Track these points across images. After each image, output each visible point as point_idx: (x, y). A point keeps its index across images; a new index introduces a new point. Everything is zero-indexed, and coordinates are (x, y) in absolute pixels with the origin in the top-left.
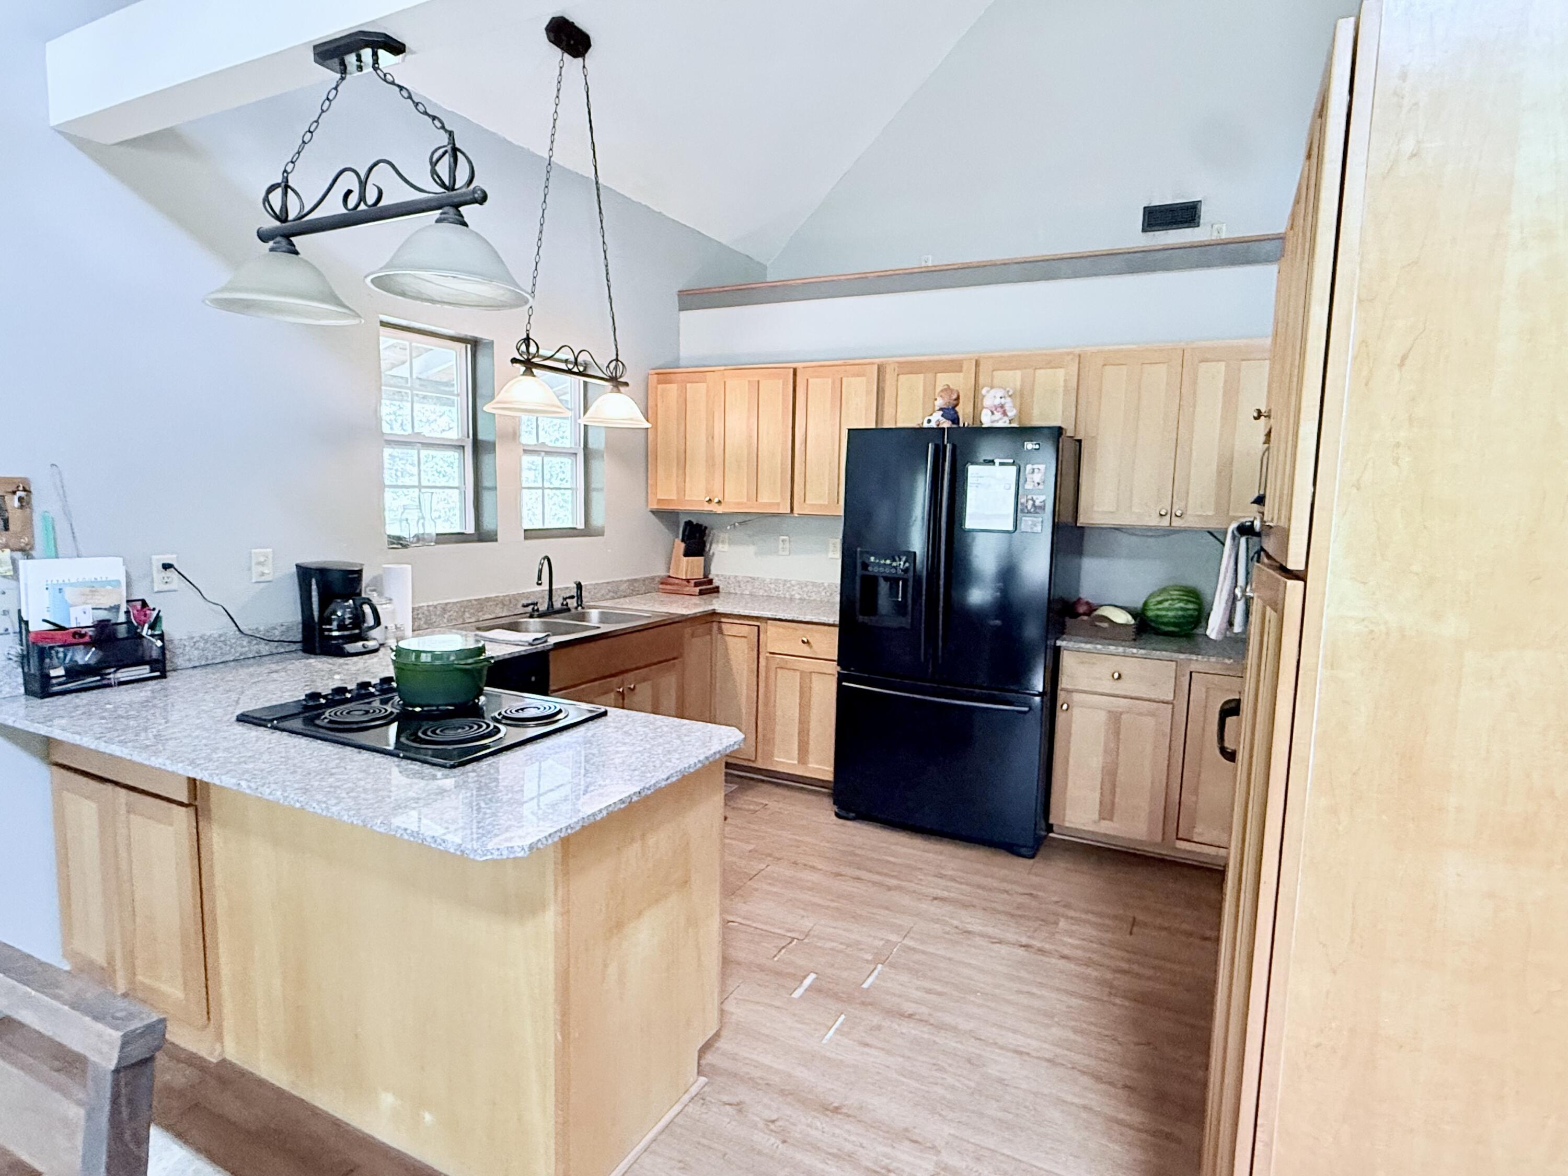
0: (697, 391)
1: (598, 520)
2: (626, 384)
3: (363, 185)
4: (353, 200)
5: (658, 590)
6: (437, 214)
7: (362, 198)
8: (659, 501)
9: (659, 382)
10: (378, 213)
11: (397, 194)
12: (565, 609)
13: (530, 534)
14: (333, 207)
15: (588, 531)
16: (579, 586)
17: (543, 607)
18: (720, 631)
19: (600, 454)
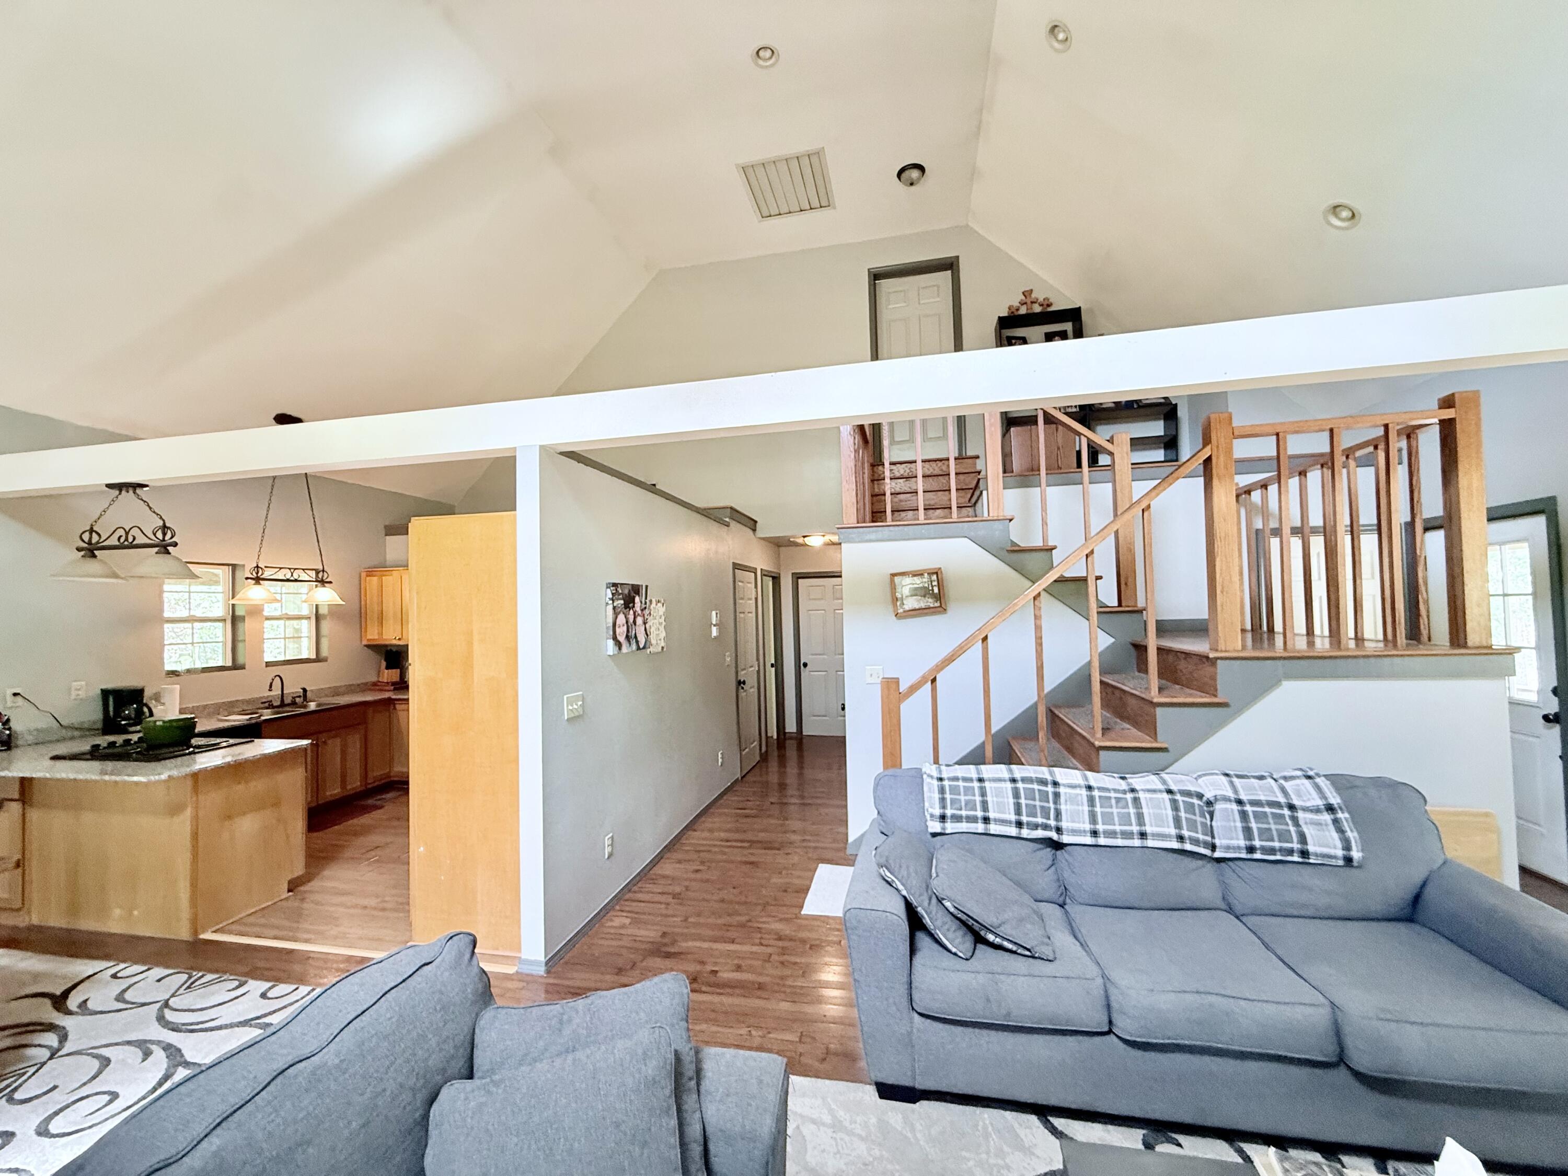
0: (389, 581)
1: (325, 652)
2: (330, 582)
3: (127, 533)
4: (122, 540)
5: (370, 690)
6: (156, 549)
7: (126, 539)
8: (368, 640)
9: (367, 576)
10: (132, 546)
11: (141, 540)
12: (293, 703)
13: (268, 664)
14: (113, 541)
15: (318, 659)
16: (305, 690)
17: (277, 703)
18: (395, 708)
19: (324, 617)
